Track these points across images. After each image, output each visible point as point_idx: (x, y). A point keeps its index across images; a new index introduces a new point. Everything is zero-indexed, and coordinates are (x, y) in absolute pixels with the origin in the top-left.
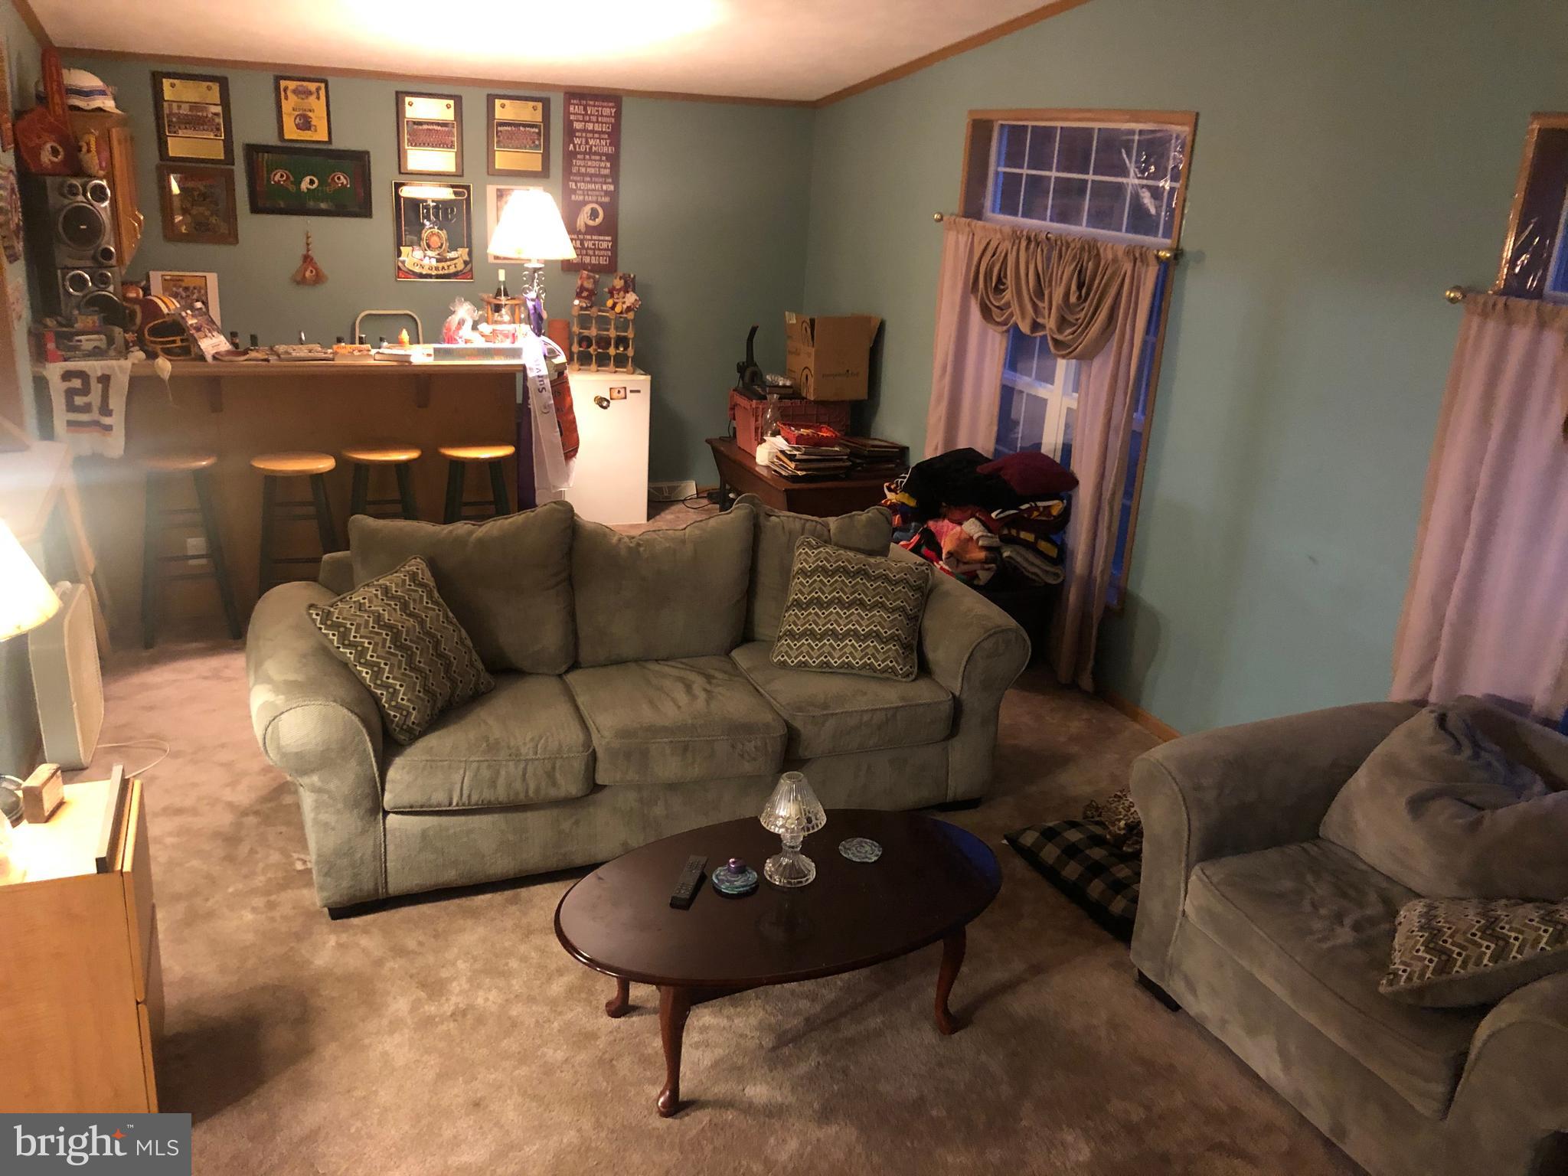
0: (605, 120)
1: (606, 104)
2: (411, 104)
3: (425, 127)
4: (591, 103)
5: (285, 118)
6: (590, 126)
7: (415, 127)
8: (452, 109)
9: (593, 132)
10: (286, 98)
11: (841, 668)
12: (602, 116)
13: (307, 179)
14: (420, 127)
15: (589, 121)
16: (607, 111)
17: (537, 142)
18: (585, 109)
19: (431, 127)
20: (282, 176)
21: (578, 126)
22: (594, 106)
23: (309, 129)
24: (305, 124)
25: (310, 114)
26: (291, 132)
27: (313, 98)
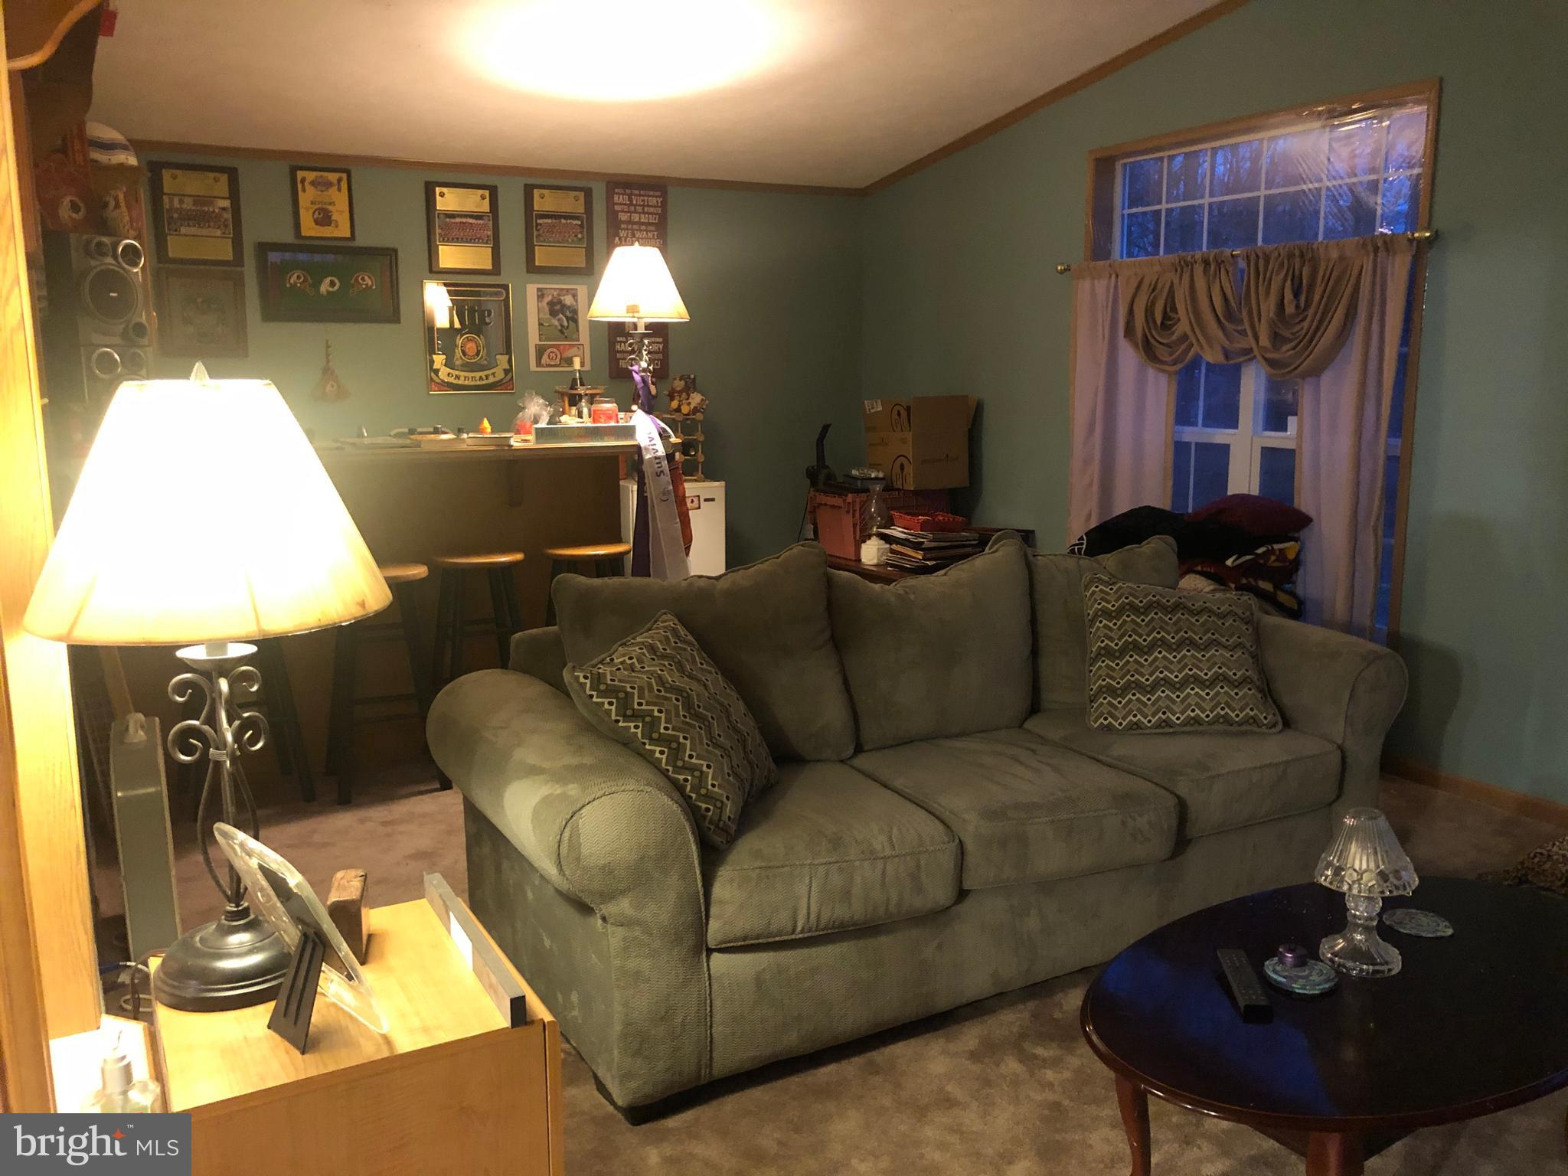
0: (651, 210)
1: (651, 193)
2: (442, 195)
3: (458, 220)
4: (637, 192)
5: (302, 212)
6: (636, 217)
7: (448, 220)
8: (487, 200)
9: (640, 223)
10: (304, 190)
11: (1185, 725)
12: (648, 206)
13: (327, 280)
14: (453, 221)
15: (635, 212)
16: (653, 201)
17: (580, 236)
18: (630, 199)
19: (464, 220)
20: (299, 277)
21: (623, 217)
22: (640, 195)
23: (329, 224)
24: (324, 218)
25: (330, 208)
26: (309, 228)
27: (333, 190)
